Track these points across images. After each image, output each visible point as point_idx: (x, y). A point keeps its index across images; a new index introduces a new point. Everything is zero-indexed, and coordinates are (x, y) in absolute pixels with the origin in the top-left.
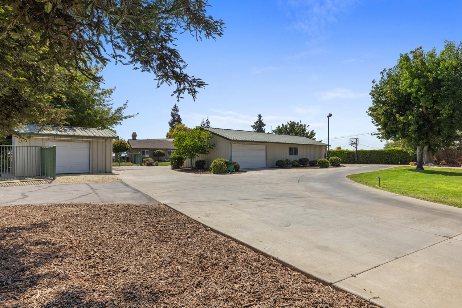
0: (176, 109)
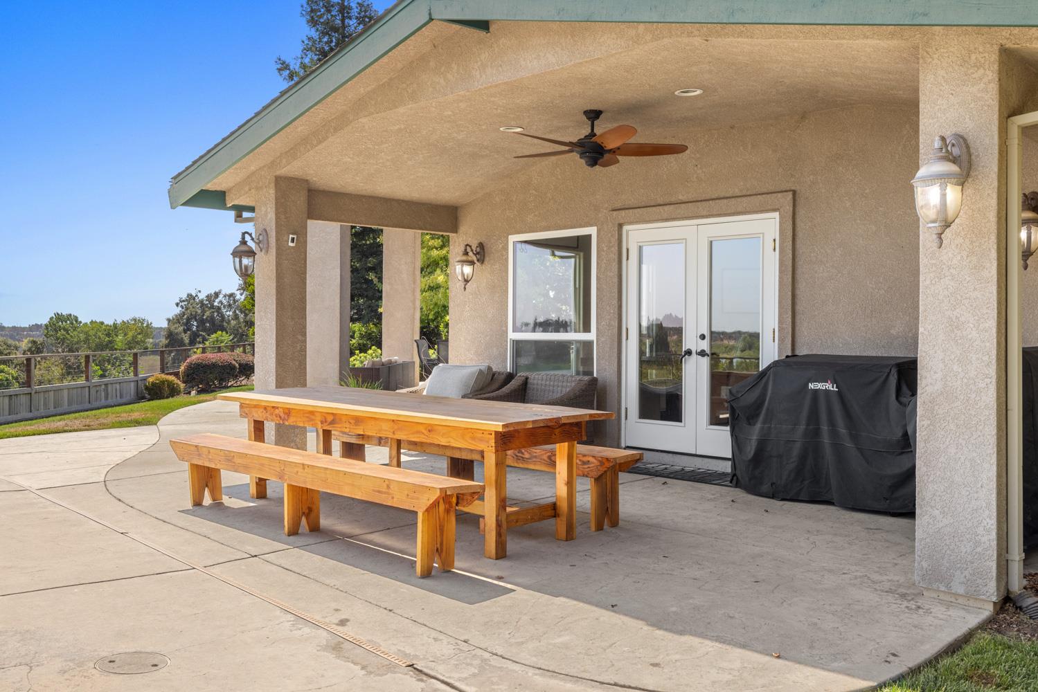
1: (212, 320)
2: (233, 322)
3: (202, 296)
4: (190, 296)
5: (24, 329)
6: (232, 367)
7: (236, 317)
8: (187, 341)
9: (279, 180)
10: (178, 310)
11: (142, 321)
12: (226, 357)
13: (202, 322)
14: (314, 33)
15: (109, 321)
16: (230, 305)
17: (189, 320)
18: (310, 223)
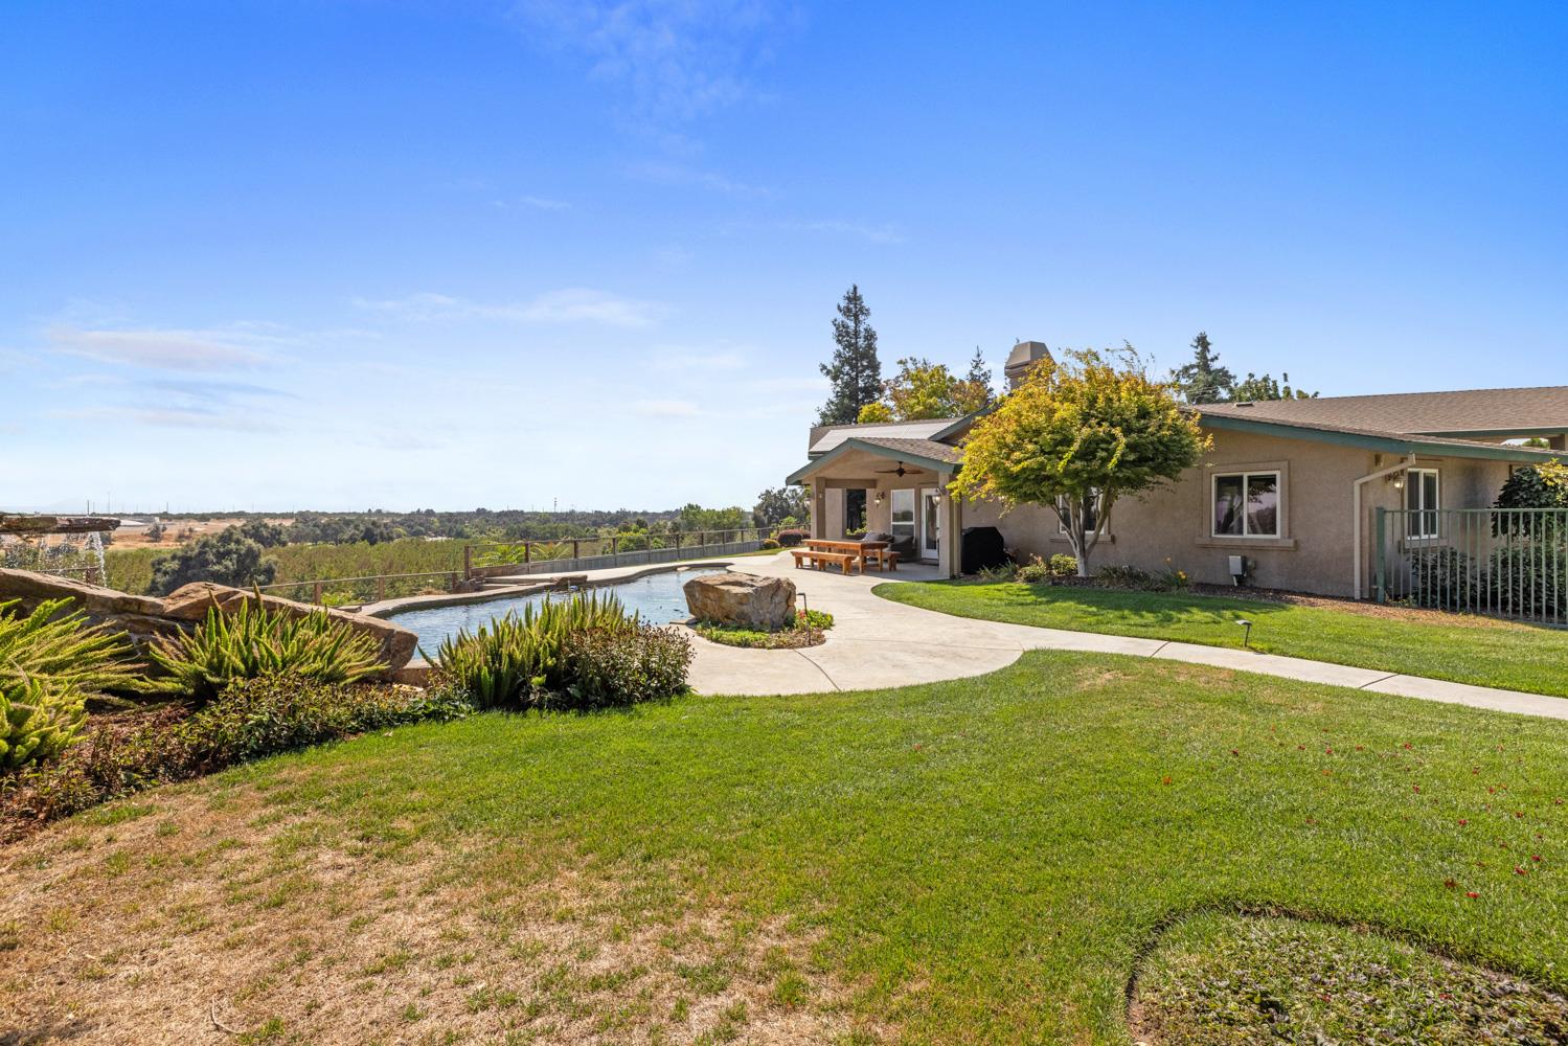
0: (854, 306)
1: (782, 507)
2: (796, 509)
3: (775, 491)
4: (767, 491)
5: (660, 514)
6: (799, 536)
7: (797, 505)
8: (766, 521)
9: (817, 478)
10: (760, 501)
11: (738, 509)
12: (796, 531)
13: (775, 509)
14: (840, 348)
15: (719, 509)
16: (793, 497)
17: (767, 507)
18: (827, 490)
